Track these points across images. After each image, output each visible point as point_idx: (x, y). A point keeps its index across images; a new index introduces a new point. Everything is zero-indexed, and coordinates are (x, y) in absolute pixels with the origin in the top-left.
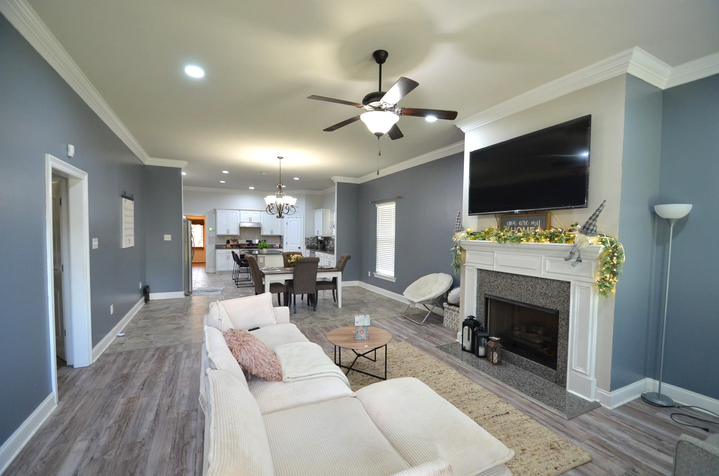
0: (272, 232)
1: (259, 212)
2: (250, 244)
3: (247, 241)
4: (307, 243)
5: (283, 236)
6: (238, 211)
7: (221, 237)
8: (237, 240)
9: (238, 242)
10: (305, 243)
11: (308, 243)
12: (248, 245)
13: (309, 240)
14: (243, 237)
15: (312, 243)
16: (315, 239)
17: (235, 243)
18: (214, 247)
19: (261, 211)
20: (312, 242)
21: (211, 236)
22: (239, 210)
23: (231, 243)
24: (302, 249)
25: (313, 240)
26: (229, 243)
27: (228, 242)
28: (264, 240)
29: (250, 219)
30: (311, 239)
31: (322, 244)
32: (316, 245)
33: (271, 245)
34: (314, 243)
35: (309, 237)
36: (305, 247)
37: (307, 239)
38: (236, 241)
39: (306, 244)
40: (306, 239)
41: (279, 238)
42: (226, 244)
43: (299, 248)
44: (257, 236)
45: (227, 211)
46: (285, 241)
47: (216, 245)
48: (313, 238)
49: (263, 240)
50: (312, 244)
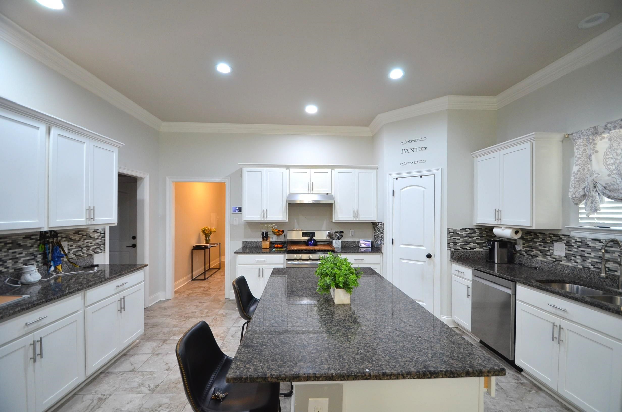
0: (356, 213)
1: (329, 170)
2: (309, 240)
3: (304, 234)
4: (452, 245)
5: (382, 224)
6: (284, 170)
7: (252, 225)
8: (284, 231)
9: (285, 237)
10: (448, 243)
11: (455, 243)
12: (307, 243)
13: (458, 235)
14: (296, 225)
15: (468, 243)
16: (475, 232)
17: (281, 239)
18: (239, 246)
19: (333, 168)
20: (466, 241)
21: (234, 224)
22: (288, 167)
23: (273, 238)
24: (437, 258)
25: (470, 237)
26: (267, 240)
27: (265, 236)
28: (339, 231)
29: (311, 186)
30: (464, 233)
31: (505, 251)
32: (477, 249)
33: (354, 242)
34: (472, 245)
35: (458, 227)
36: (447, 254)
37: (452, 233)
38: (280, 235)
39: (449, 246)
40: (449, 232)
41: (371, 226)
42: (261, 239)
43: (429, 256)
44: (325, 222)
45: (262, 170)
46: (387, 236)
47: (244, 242)
48: (469, 231)
49: (337, 232)
50: (467, 247)
